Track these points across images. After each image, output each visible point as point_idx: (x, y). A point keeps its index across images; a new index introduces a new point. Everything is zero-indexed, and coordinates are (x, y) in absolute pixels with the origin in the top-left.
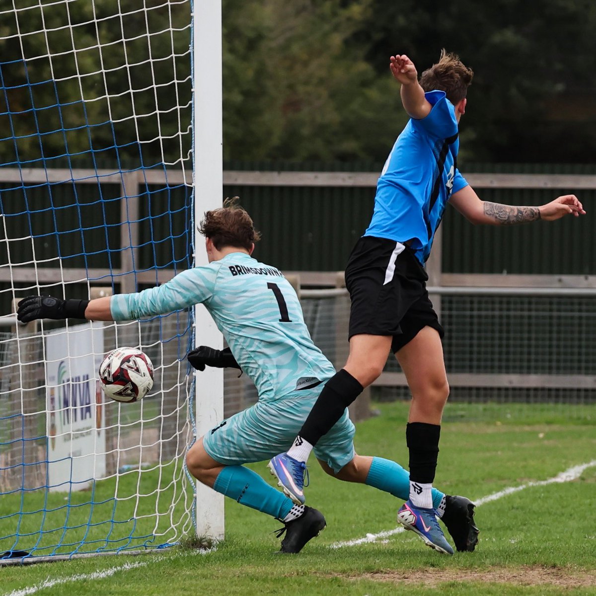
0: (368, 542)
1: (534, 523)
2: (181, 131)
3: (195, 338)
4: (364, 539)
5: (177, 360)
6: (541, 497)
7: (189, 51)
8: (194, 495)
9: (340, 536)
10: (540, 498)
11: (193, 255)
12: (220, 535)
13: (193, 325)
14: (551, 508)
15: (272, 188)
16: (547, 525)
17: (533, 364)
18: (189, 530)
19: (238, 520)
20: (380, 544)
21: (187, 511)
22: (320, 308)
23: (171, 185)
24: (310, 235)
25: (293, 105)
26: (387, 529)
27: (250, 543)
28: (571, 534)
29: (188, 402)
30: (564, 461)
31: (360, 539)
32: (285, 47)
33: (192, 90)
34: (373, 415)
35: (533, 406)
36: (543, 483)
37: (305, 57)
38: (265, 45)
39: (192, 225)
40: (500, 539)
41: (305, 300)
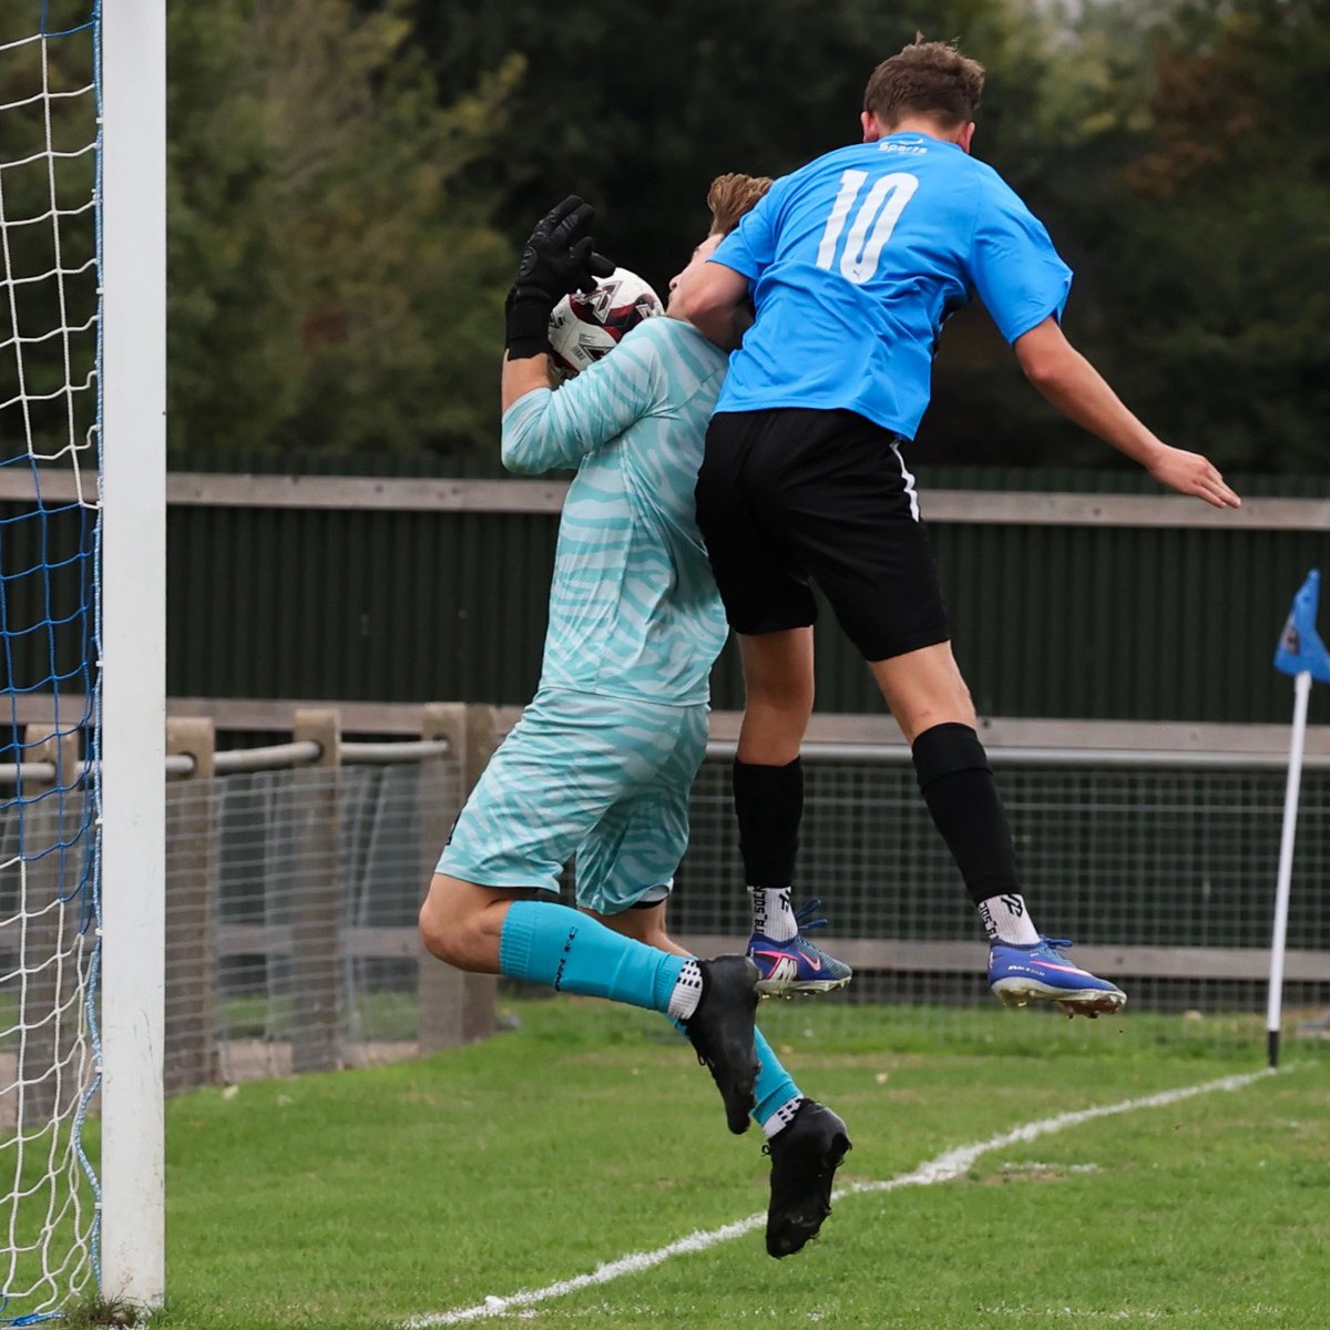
0: (488, 1316)
1: (864, 1276)
2: (72, 384)
3: (100, 851)
4: (479, 1308)
5: (58, 901)
6: (881, 1217)
7: (92, 203)
8: (97, 1205)
9: (425, 1300)
10: (876, 1219)
11: (98, 664)
12: (154, 1296)
13: (98, 821)
14: (904, 1242)
15: (279, 513)
16: (893, 1281)
17: (864, 916)
18: (84, 1284)
19: (197, 1263)
20: (518, 1319)
21: (80, 1242)
22: (385, 784)
23: (50, 505)
24: (365, 619)
25: (329, 325)
26: (531, 1286)
27: (221, 1316)
28: (947, 1301)
29: (82, 996)
30: (931, 1135)
31: (471, 1308)
32: (311, 196)
33: (99, 291)
34: (503, 1027)
35: (863, 1009)
36: (886, 1186)
37: (356, 217)
38: (264, 190)
39: (97, 594)
40: (788, 1310)
41: (351, 769)
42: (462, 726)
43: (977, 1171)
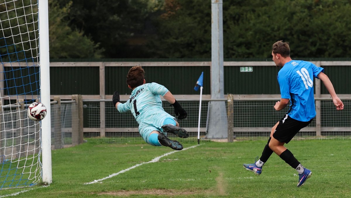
1: (149, 176)
4: (94, 182)
6: (149, 167)
8: (42, 168)
9: (86, 181)
12: (50, 181)
20: (100, 183)
21: (40, 173)
22: (67, 107)
23: (22, 67)
26: (101, 178)
30: (152, 155)
36: (148, 163)
40: (139, 181)
41: (62, 104)
42: (77, 97)
43: (160, 160)
